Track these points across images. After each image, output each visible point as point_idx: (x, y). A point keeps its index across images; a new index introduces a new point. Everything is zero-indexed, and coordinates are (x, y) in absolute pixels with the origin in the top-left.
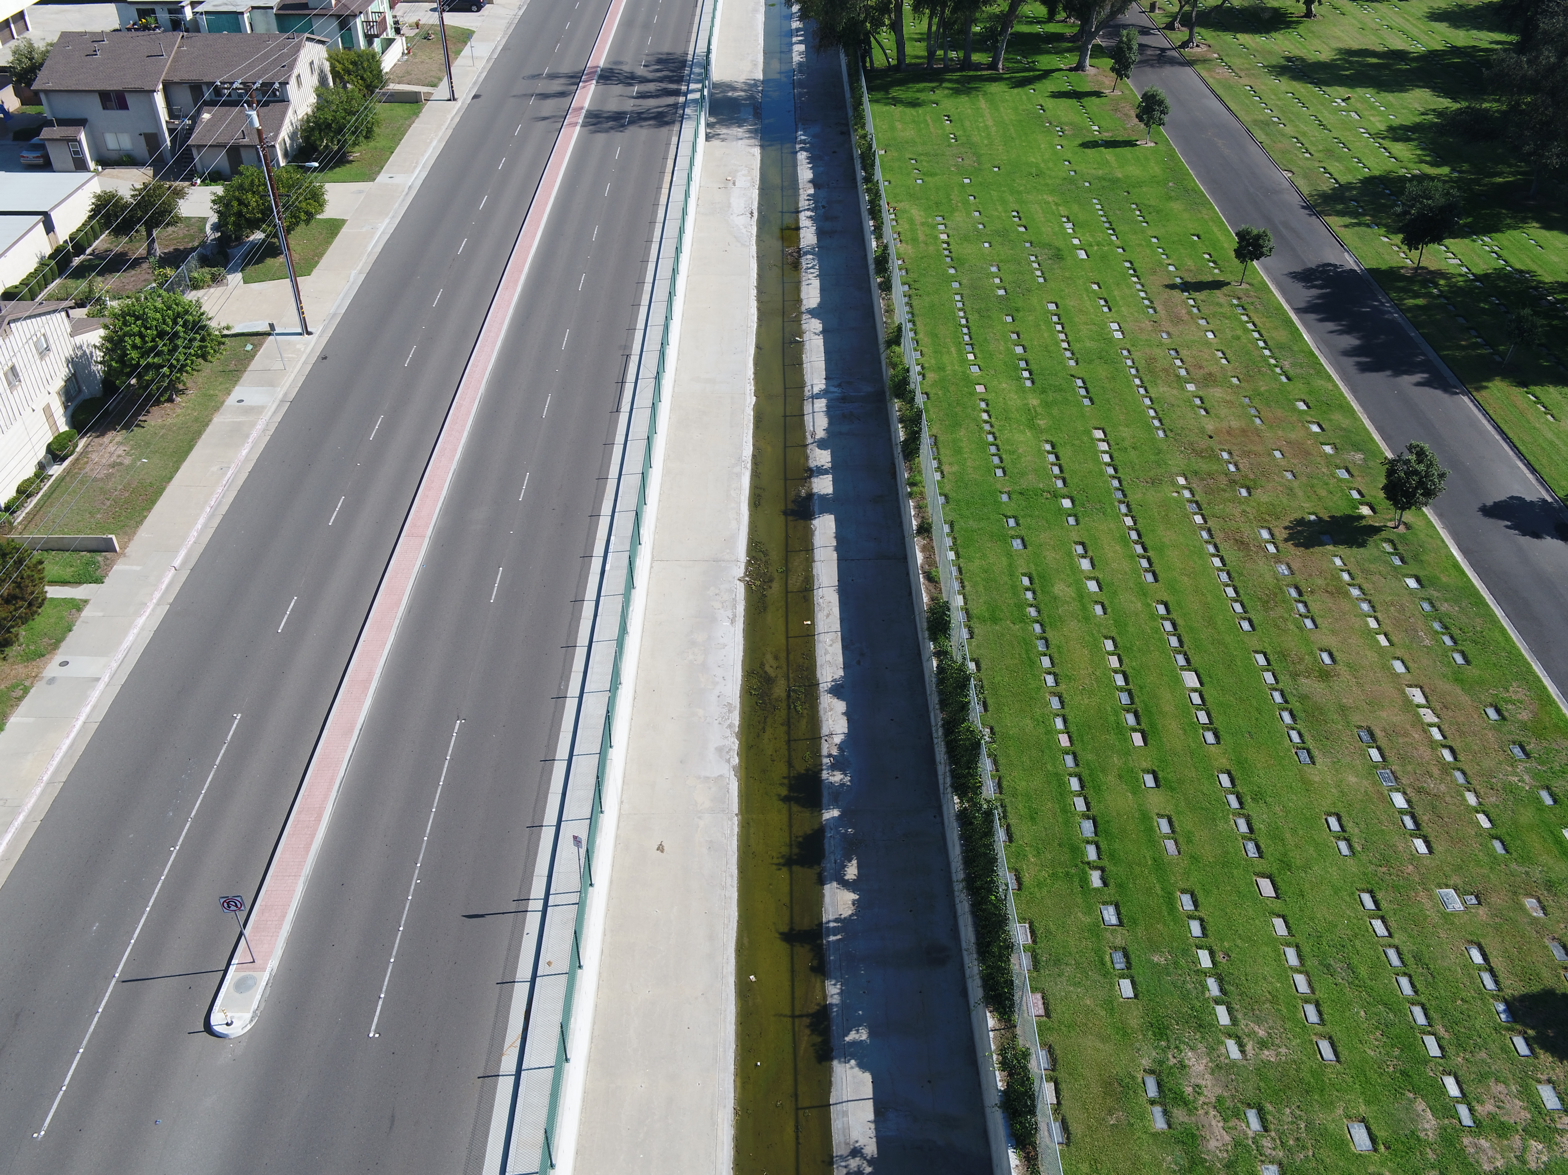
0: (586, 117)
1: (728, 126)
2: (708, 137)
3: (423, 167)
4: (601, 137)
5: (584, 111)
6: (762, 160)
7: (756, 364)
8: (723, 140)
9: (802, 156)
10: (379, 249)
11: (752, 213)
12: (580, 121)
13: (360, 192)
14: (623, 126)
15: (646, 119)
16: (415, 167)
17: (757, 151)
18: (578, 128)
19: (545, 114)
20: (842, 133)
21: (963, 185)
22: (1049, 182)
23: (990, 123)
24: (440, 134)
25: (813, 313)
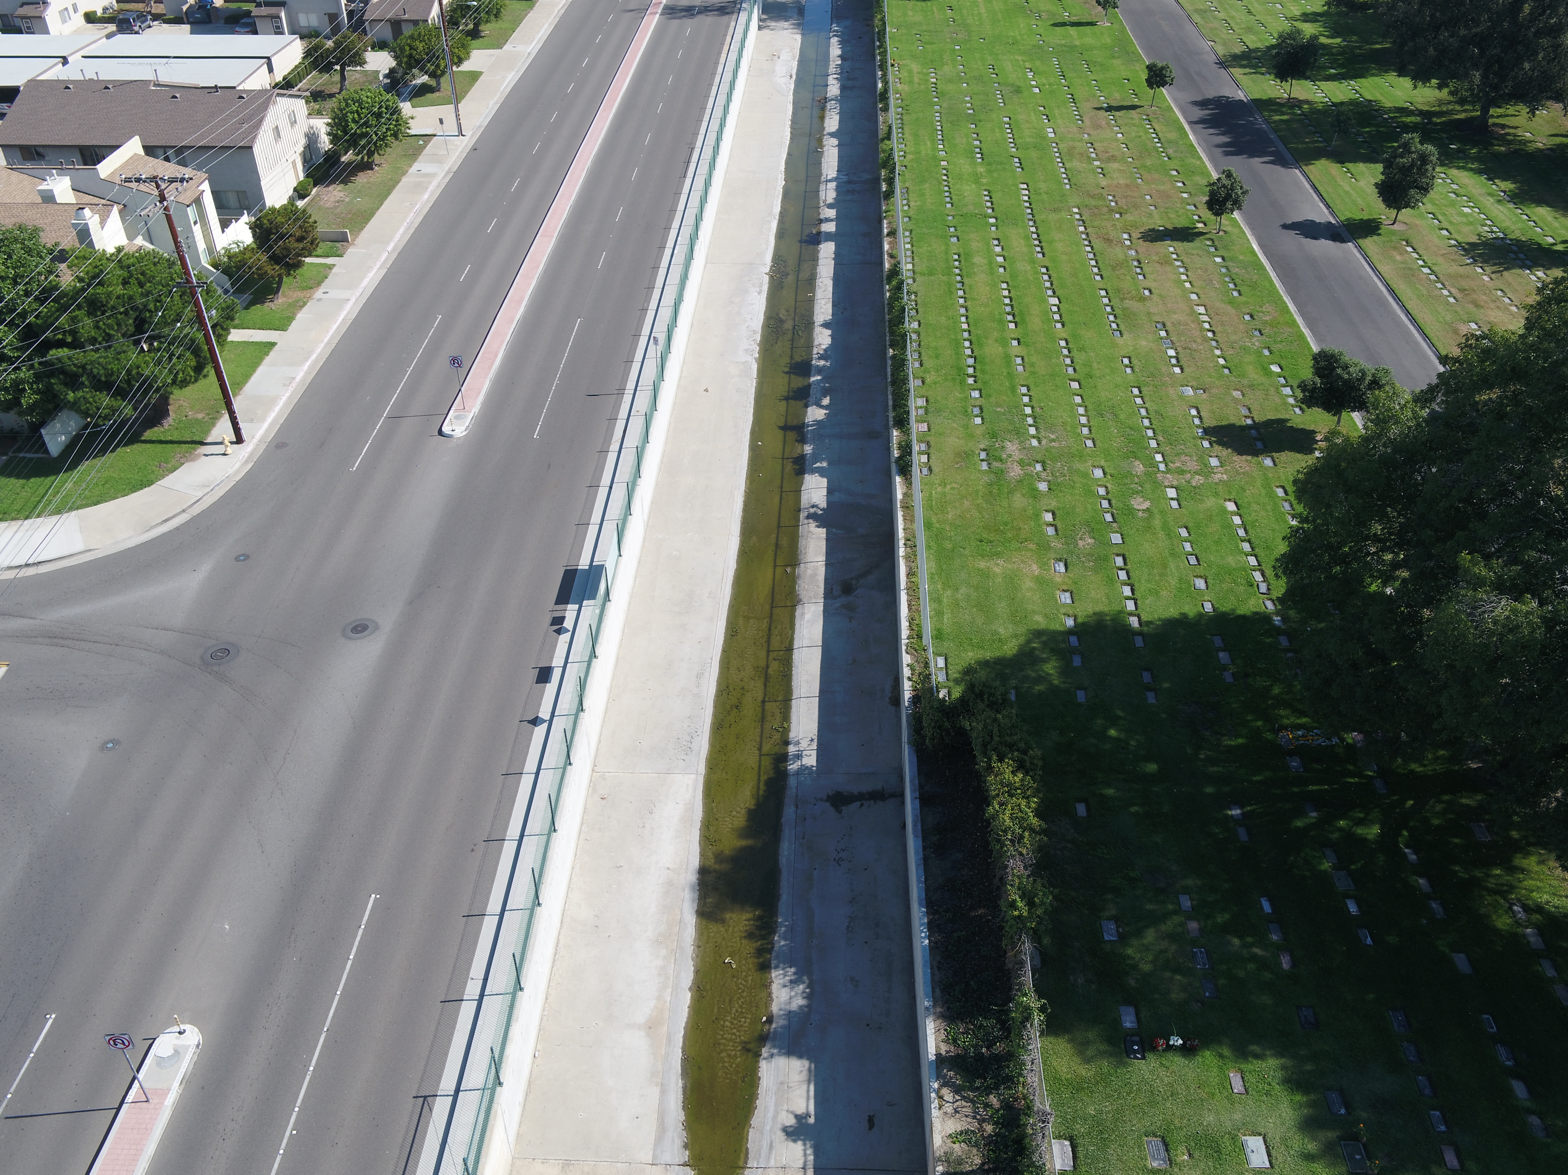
0: (663, 9)
1: (776, 21)
2: (760, 28)
3: (538, 41)
4: (676, 22)
5: (662, 5)
6: (802, 43)
7: (787, 163)
8: (772, 30)
9: (834, 41)
10: (509, 89)
11: (791, 76)
12: (659, 12)
13: (492, 55)
14: (693, 15)
15: (711, 11)
16: (532, 41)
17: (799, 37)
18: (657, 16)
19: (631, 8)
20: (868, 25)
21: (954, 50)
22: (1022, 48)
23: (983, 11)
24: (550, 20)
25: (832, 135)
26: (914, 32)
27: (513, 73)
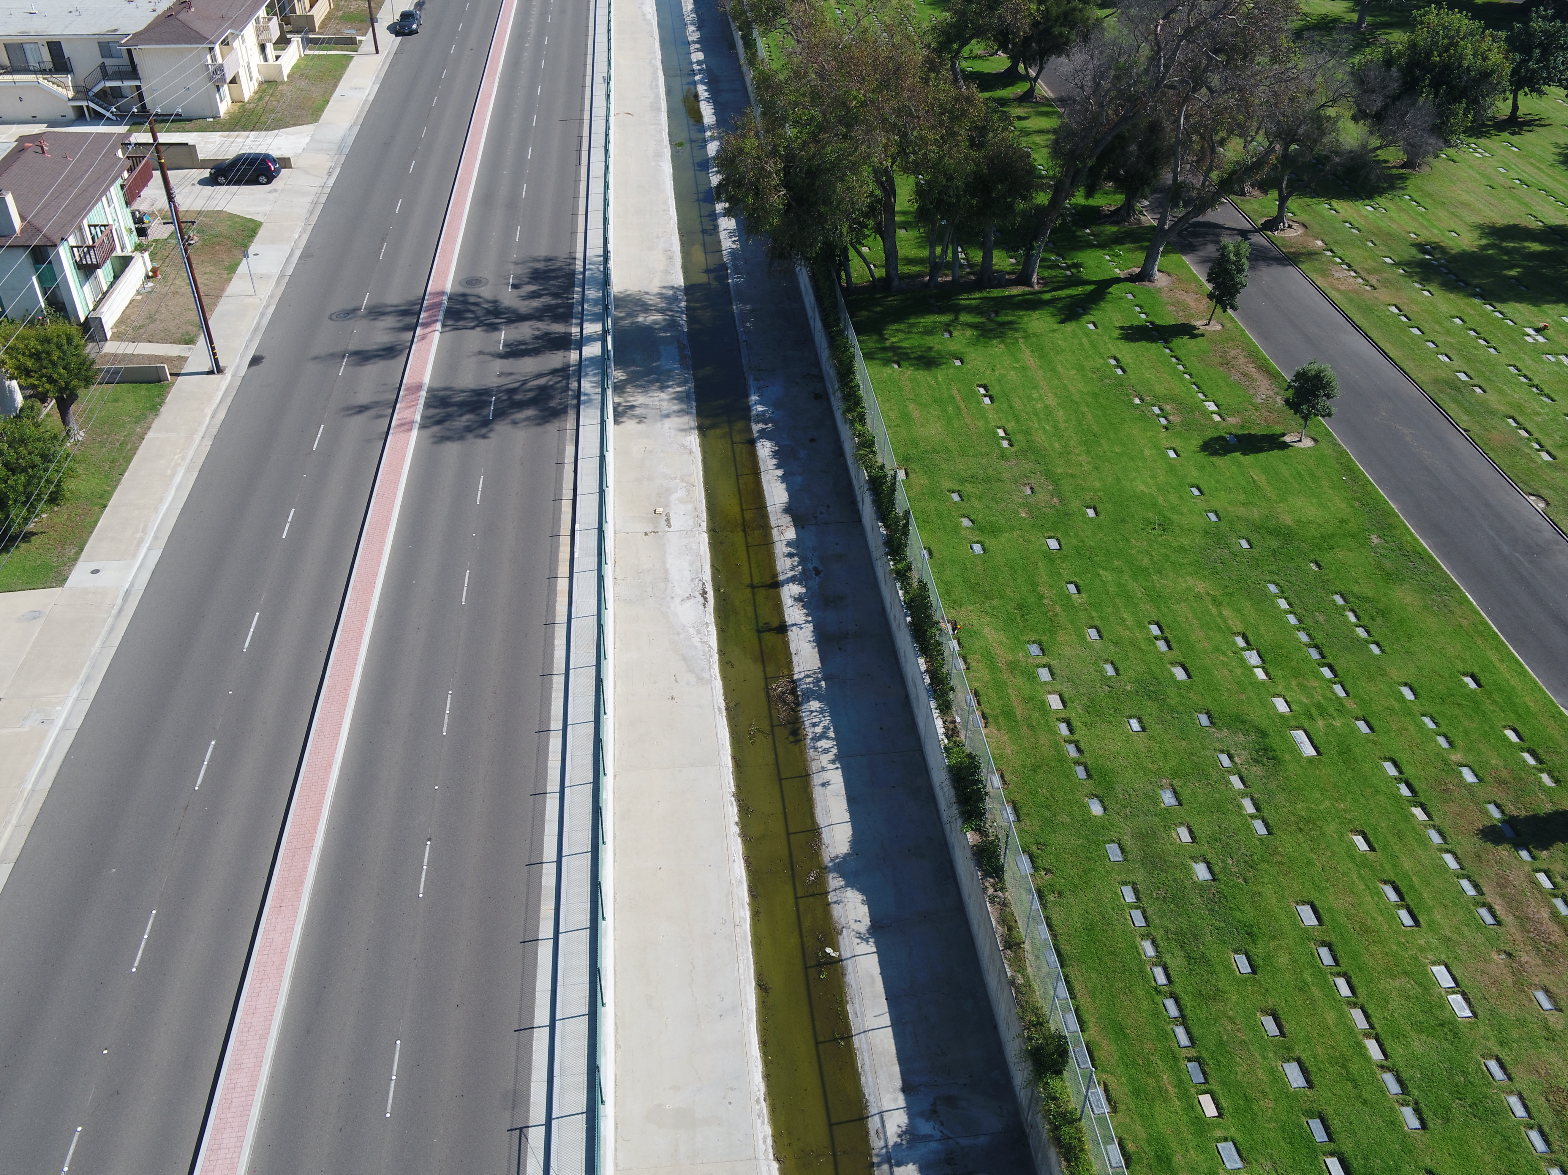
0: (427, 405)
1: (645, 388)
2: (618, 416)
3: (156, 537)
4: (452, 449)
5: (423, 393)
8: (641, 419)
9: (765, 450)
11: (704, 593)
12: (418, 418)
13: (35, 615)
14: (486, 423)
16: (141, 541)
18: (415, 433)
19: (363, 398)
21: (1049, 556)
22: (1186, 541)
23: (1051, 401)
24: (191, 453)
26: (947, 484)
27: (74, 693)
